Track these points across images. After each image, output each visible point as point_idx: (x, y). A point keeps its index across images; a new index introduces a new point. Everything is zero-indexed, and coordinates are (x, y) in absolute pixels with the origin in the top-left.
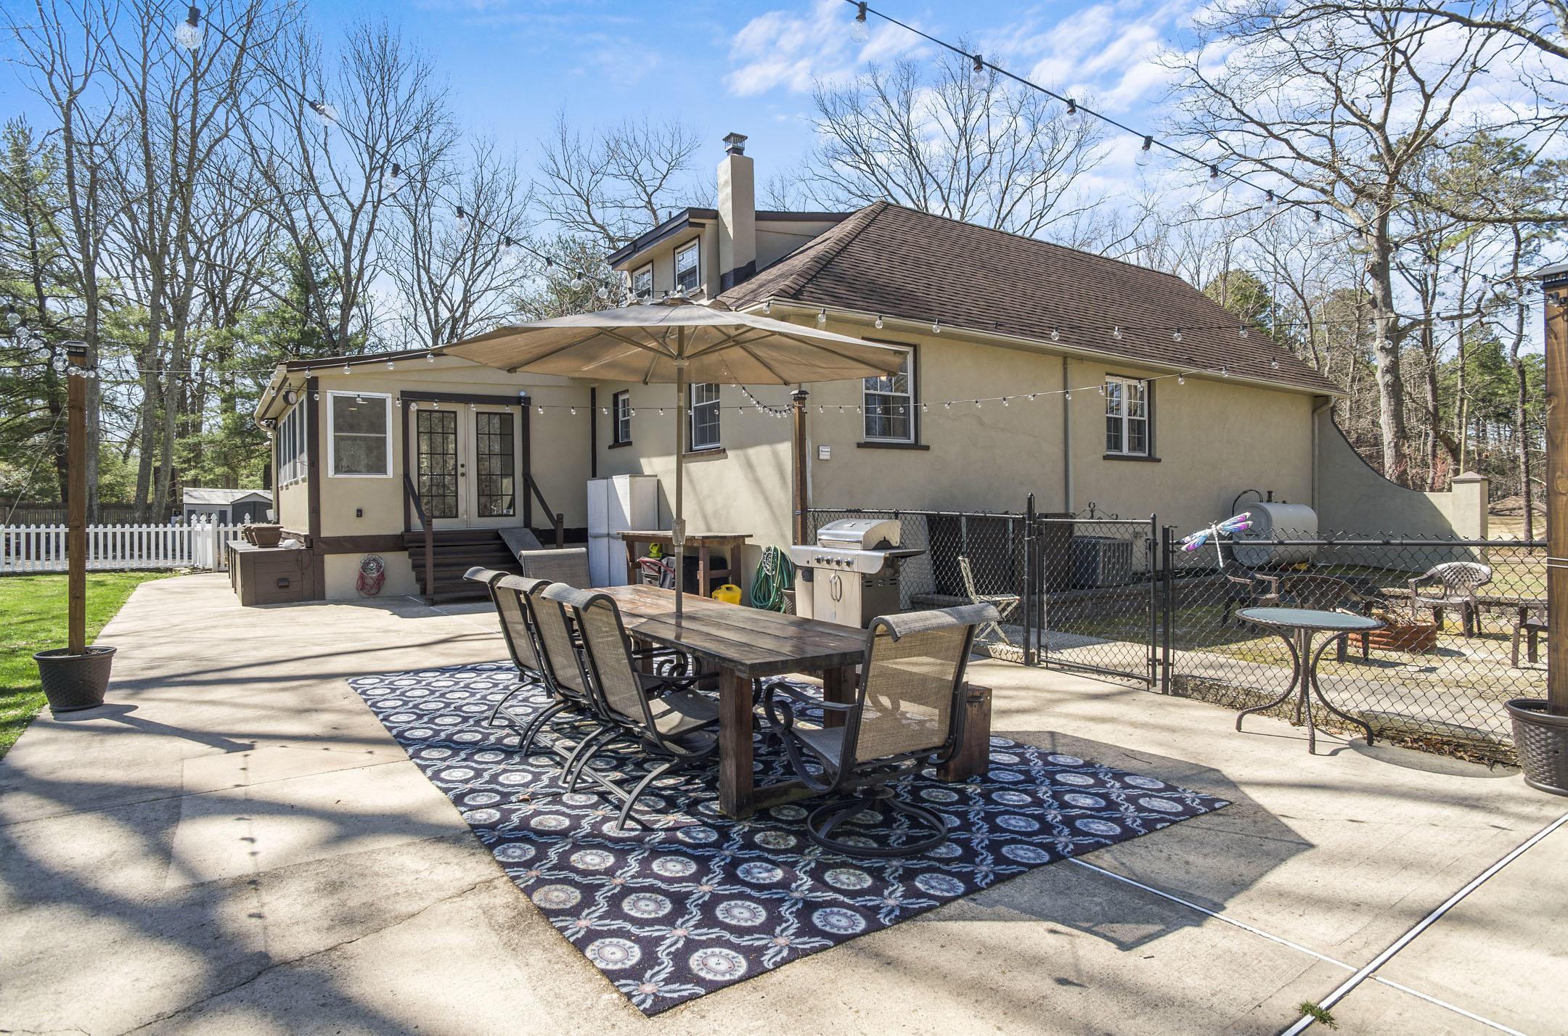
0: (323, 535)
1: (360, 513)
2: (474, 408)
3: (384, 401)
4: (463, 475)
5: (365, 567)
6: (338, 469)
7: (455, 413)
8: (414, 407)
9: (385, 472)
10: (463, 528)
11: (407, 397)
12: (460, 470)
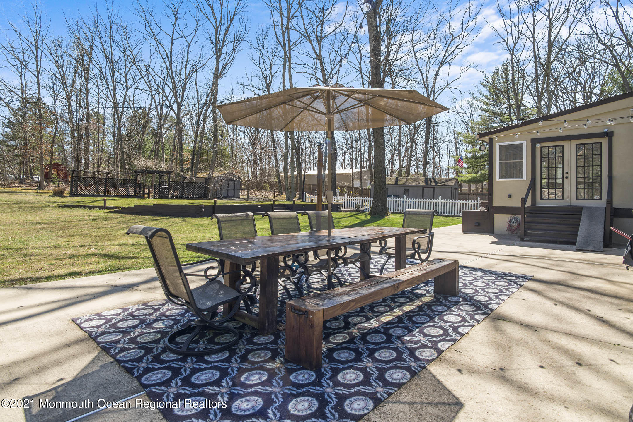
0: (493, 205)
1: (510, 196)
2: (574, 143)
3: (522, 144)
4: (567, 178)
5: (511, 221)
6: (501, 177)
7: (563, 146)
8: (538, 146)
9: (522, 177)
10: (567, 205)
11: (534, 142)
12: (565, 175)
